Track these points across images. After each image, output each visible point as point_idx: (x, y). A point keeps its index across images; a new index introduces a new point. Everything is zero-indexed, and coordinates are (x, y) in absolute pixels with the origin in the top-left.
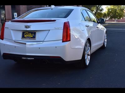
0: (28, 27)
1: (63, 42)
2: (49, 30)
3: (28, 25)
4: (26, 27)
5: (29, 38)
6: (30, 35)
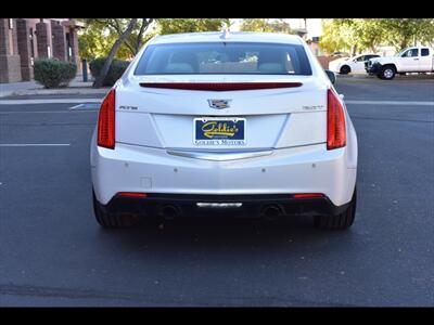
0: (224, 104)
1: (329, 148)
2: (289, 114)
3: (222, 98)
4: (216, 104)
5: (220, 141)
6: (225, 131)
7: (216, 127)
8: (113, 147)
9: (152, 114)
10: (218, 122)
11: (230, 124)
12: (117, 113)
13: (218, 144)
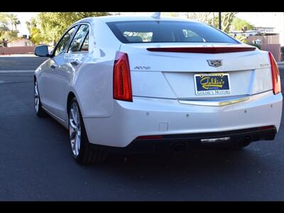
2: (253, 70)
3: (217, 59)
4: (214, 63)
5: (214, 91)
6: (216, 84)
7: (210, 81)
8: (131, 100)
9: (163, 72)
10: (211, 77)
11: (219, 78)
12: (131, 73)
13: (213, 93)
